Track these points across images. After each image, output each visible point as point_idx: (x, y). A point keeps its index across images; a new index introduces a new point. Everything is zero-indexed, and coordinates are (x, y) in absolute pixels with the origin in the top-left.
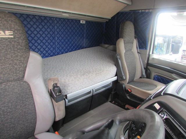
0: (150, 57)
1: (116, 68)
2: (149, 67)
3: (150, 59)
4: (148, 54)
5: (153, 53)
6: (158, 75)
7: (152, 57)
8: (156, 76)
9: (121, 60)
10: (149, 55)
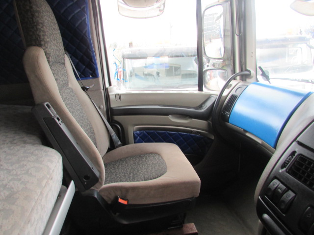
0: (110, 94)
1: (59, 154)
2: (116, 118)
3: (112, 97)
4: (102, 88)
5: (110, 84)
6: (140, 129)
7: (114, 93)
8: (138, 132)
9: (63, 121)
10: (106, 90)
